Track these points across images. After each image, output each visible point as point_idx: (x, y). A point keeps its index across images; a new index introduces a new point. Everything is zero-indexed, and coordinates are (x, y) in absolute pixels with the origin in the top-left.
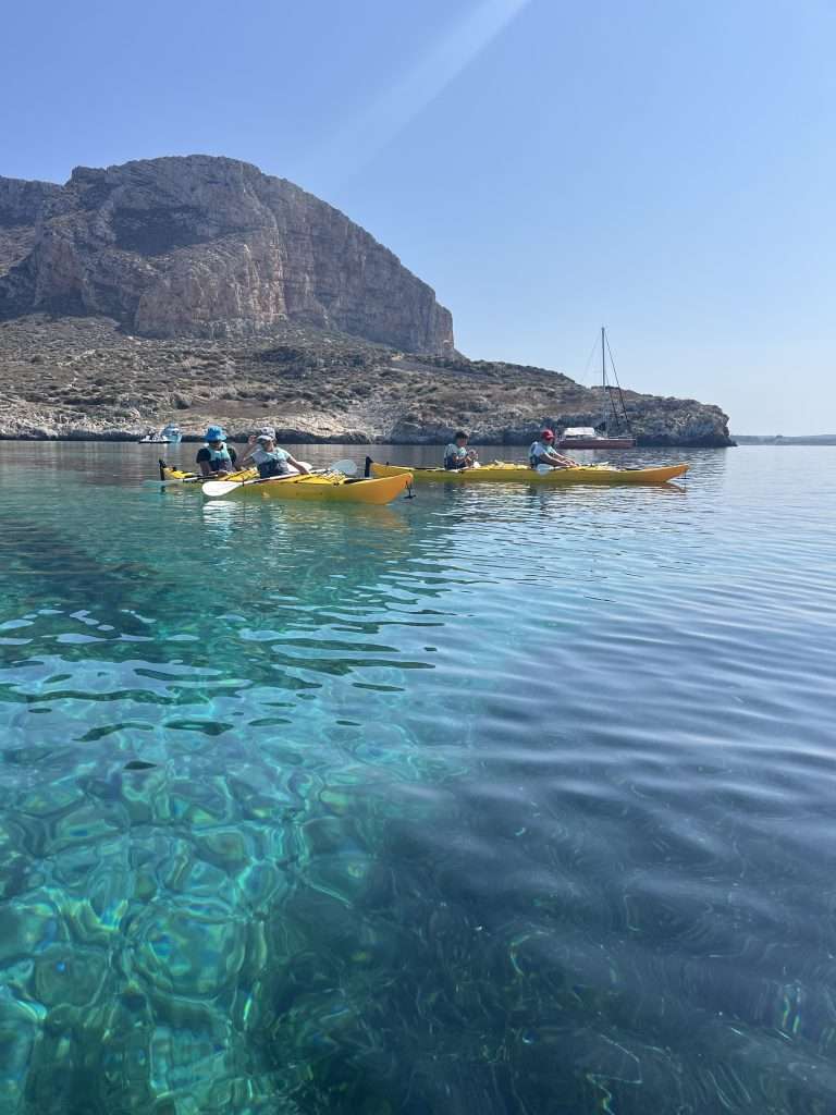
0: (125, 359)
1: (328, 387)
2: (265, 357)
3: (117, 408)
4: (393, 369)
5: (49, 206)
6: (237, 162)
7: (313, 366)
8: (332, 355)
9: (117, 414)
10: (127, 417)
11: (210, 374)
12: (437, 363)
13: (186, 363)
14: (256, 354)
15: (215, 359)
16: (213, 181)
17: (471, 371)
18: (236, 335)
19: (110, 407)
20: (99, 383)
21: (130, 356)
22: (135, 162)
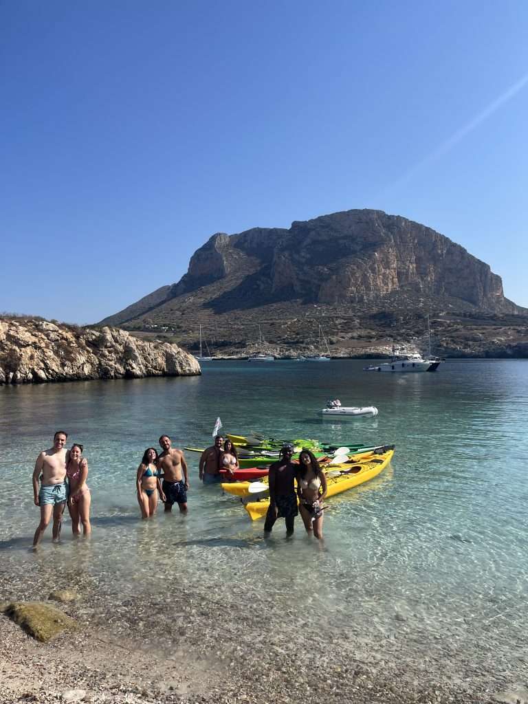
0: (309, 322)
1: (404, 330)
2: (373, 317)
3: (304, 345)
4: (439, 320)
5: (281, 243)
6: (373, 211)
7: (397, 320)
8: (407, 315)
9: (304, 348)
10: (308, 349)
11: (347, 327)
12: (465, 315)
13: (337, 322)
14: (370, 316)
15: (350, 319)
16: (360, 221)
17: (484, 319)
18: (369, 301)
19: (301, 345)
20: (298, 334)
21: (312, 320)
22: (322, 217)
